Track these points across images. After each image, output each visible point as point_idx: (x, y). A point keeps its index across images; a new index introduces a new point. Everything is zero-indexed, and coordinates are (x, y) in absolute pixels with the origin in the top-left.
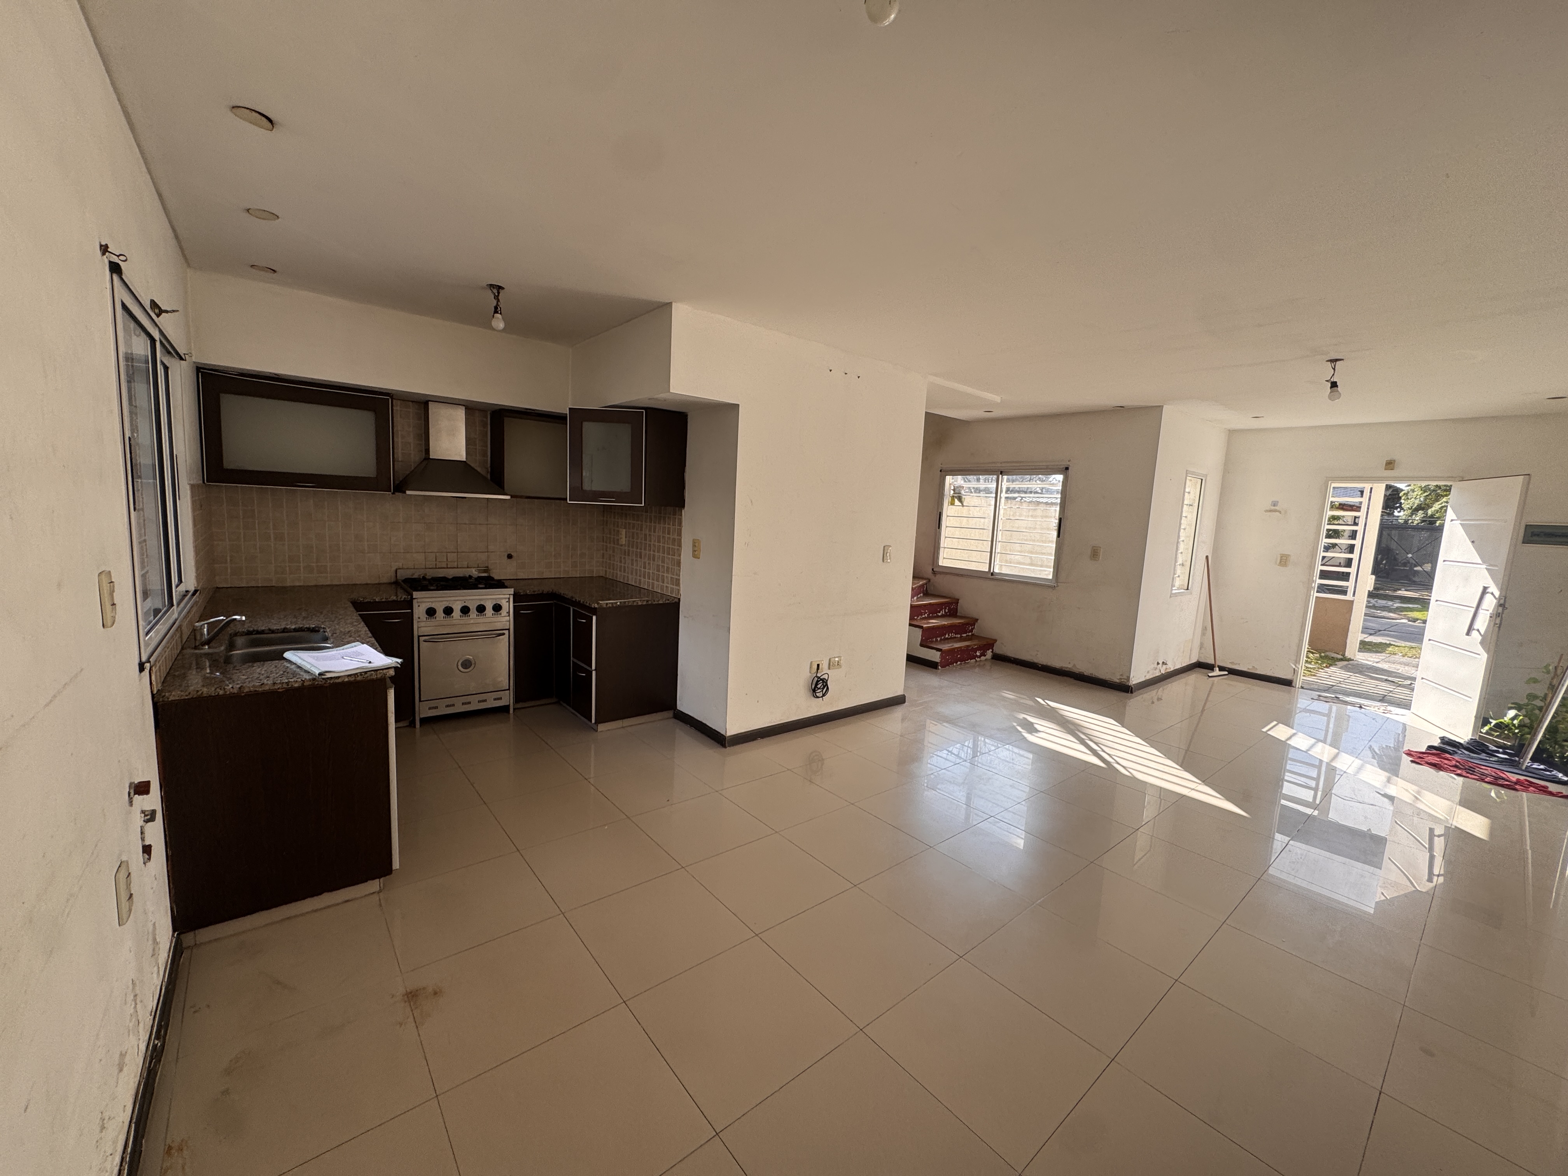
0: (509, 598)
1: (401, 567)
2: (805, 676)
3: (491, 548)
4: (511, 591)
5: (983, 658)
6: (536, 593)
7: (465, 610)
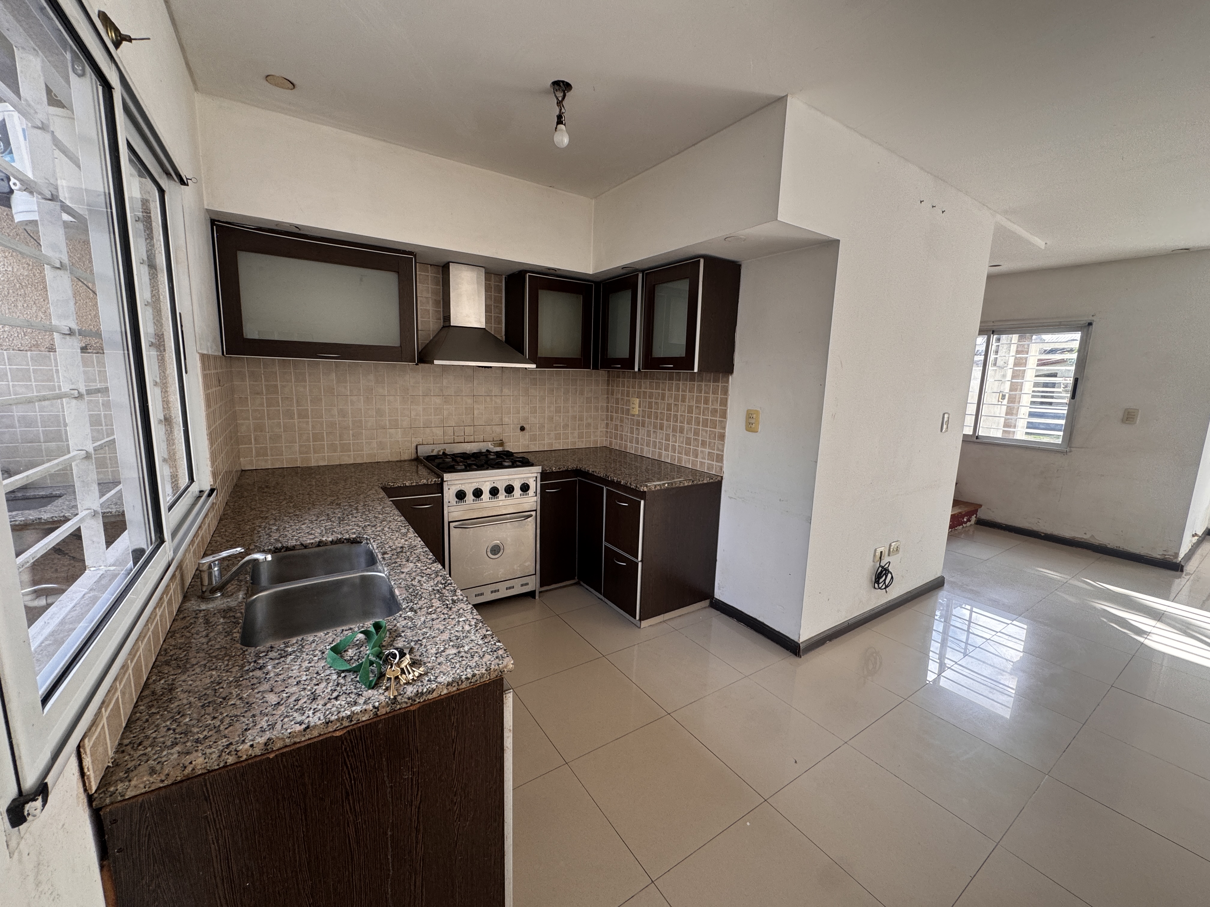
0: (536, 477)
1: (421, 443)
2: (868, 568)
3: (506, 420)
4: (538, 469)
5: (969, 524)
6: (561, 470)
7: (494, 492)
